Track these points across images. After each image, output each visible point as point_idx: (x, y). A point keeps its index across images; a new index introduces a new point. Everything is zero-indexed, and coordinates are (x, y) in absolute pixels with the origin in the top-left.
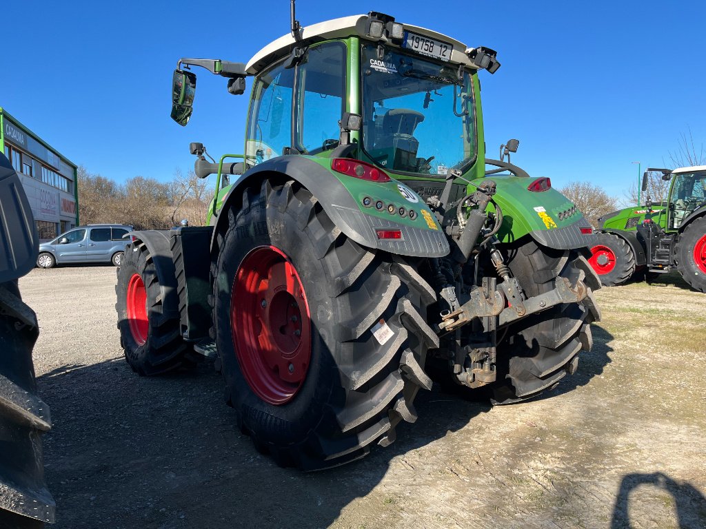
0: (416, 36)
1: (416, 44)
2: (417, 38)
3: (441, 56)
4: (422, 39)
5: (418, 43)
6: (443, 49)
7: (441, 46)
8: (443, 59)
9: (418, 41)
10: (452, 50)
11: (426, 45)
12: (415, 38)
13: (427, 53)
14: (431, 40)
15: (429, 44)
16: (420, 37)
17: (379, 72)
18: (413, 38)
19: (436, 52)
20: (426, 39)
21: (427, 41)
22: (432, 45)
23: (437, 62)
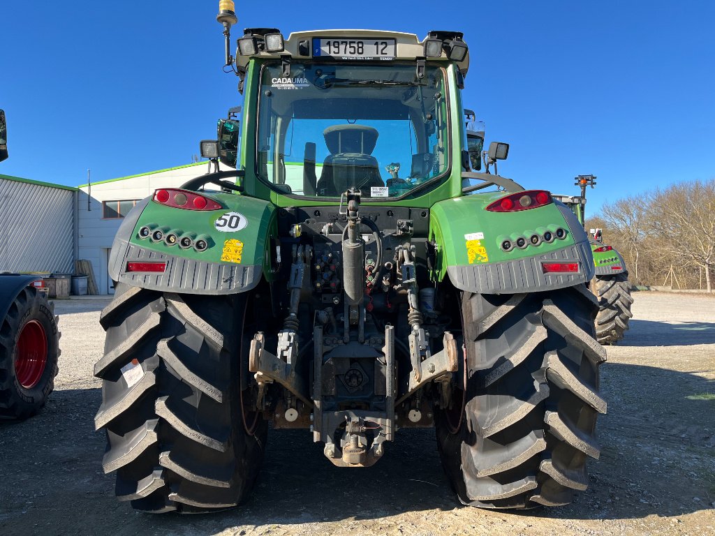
0: (332, 41)
1: (336, 50)
2: (335, 42)
3: (380, 55)
4: (342, 43)
5: (338, 47)
6: (381, 47)
7: (377, 44)
8: (383, 58)
9: (336, 44)
10: (396, 44)
11: (350, 47)
12: (332, 43)
13: (356, 56)
14: (357, 41)
15: (356, 45)
16: (340, 41)
17: (283, 91)
18: (329, 43)
19: (370, 52)
20: (348, 41)
21: (350, 43)
22: (360, 45)
23: (375, 63)
